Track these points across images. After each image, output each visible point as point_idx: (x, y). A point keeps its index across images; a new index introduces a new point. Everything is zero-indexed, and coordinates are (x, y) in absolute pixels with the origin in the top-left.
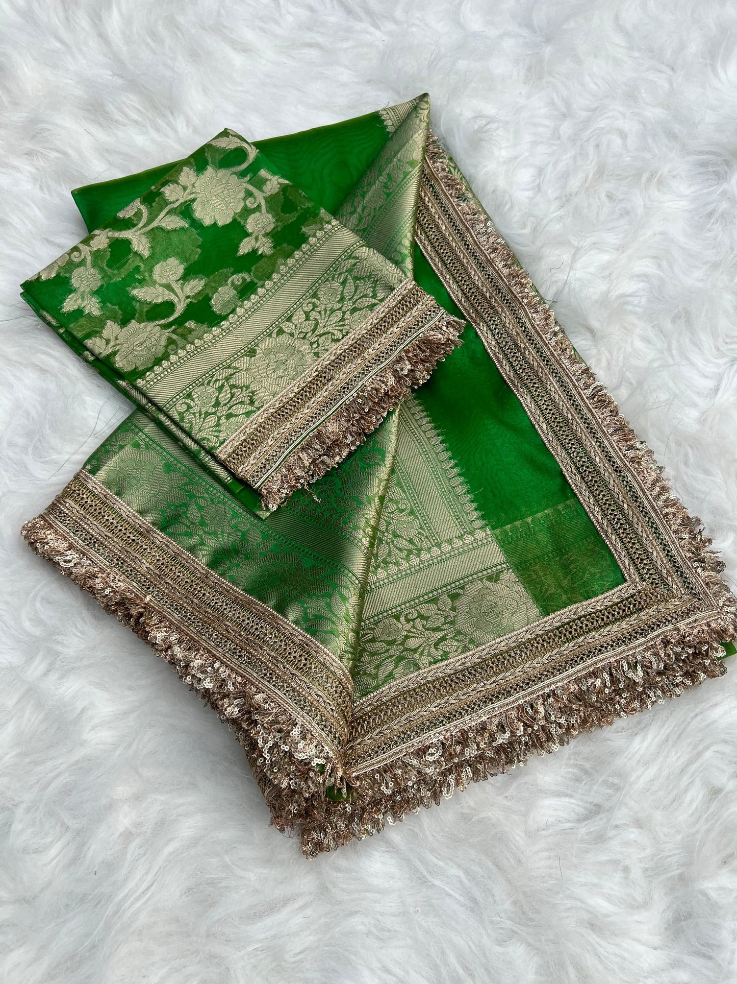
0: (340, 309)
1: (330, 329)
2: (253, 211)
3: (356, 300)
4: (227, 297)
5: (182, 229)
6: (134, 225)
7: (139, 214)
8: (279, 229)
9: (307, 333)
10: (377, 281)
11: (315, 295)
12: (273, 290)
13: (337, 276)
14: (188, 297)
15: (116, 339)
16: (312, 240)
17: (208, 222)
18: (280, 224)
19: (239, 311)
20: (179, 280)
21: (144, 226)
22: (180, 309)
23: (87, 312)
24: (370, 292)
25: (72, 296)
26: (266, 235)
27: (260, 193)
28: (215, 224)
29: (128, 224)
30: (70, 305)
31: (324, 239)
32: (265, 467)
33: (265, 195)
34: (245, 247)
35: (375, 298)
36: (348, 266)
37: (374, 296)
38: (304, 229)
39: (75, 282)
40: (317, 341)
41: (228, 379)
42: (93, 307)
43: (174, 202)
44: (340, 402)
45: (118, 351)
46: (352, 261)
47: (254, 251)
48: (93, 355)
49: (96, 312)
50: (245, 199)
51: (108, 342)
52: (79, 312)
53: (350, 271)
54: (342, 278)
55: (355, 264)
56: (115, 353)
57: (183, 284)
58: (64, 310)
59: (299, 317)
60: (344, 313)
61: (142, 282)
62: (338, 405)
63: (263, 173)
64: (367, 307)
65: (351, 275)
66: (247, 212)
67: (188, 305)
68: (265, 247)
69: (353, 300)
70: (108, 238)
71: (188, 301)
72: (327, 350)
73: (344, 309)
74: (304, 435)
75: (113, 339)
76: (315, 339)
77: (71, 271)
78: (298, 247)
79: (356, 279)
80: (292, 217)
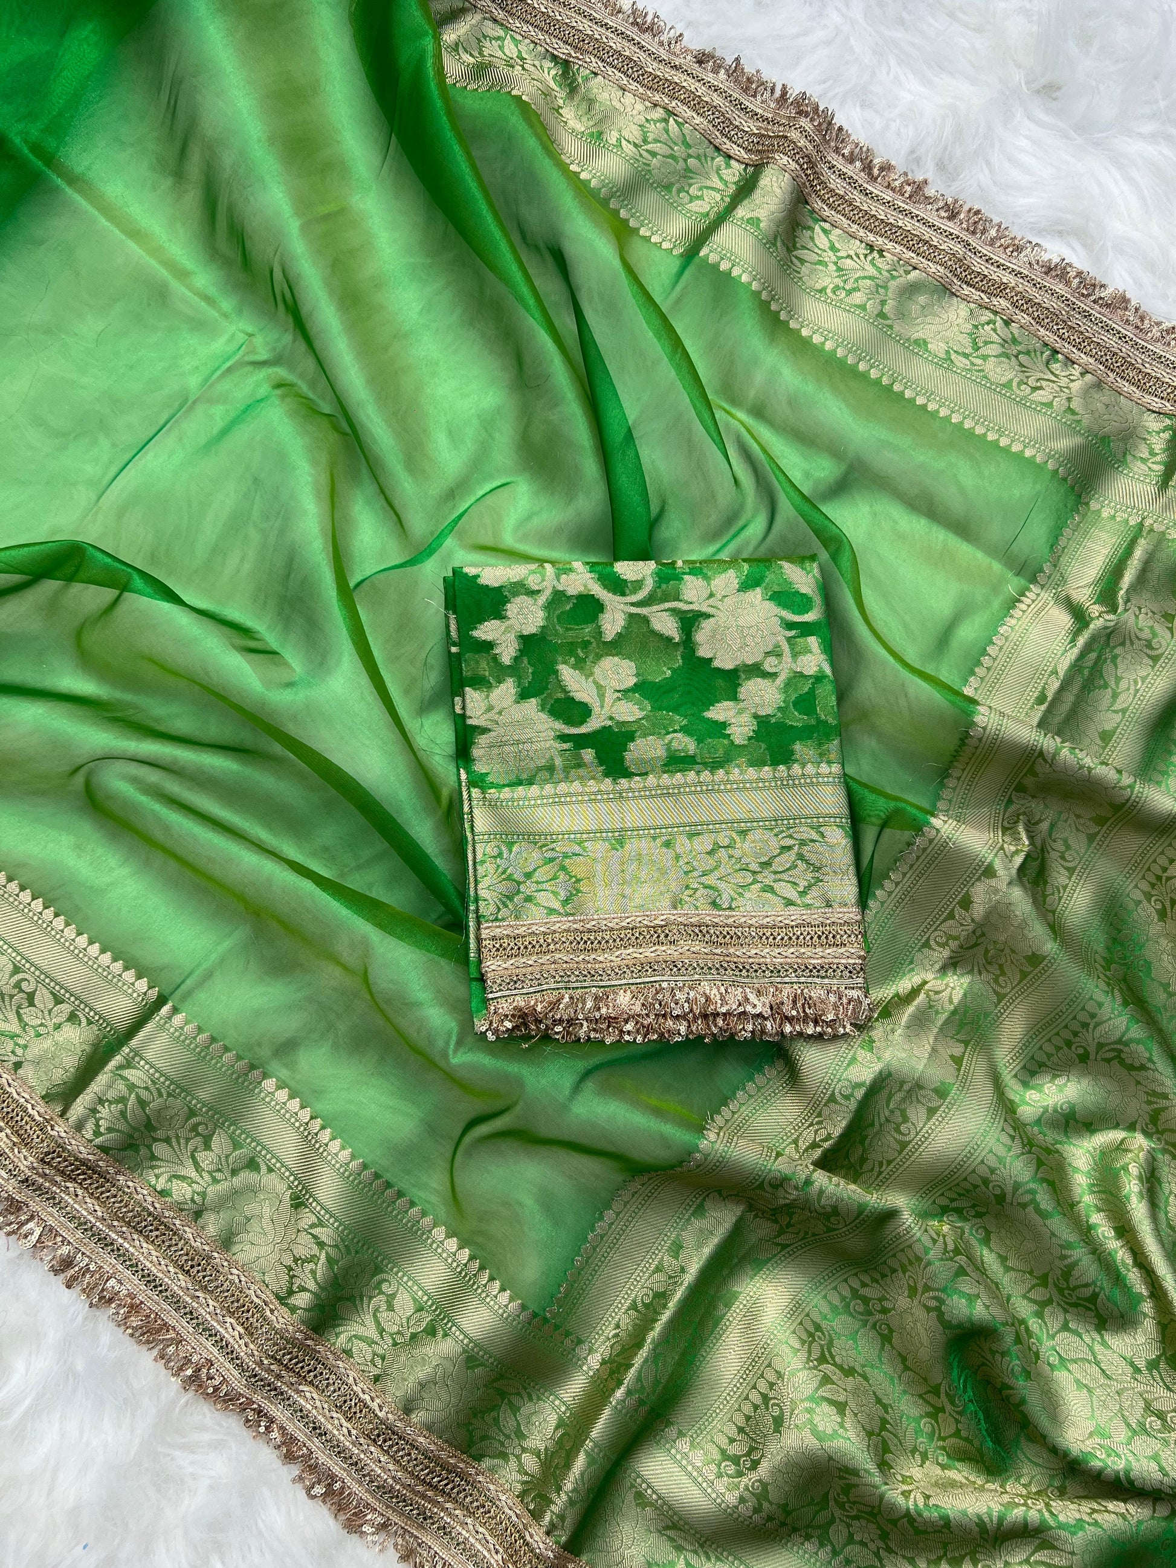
0: (754, 873)
1: (722, 885)
2: (766, 675)
3: (780, 880)
4: (651, 754)
5: (669, 639)
6: (623, 594)
7: (638, 584)
8: (773, 720)
9: (695, 870)
10: (821, 881)
11: (743, 833)
12: (704, 788)
13: (784, 835)
14: (611, 718)
15: (500, 713)
16: (796, 769)
17: (703, 652)
18: (779, 715)
19: (651, 780)
20: (619, 691)
21: (633, 604)
22: (592, 725)
23: (497, 651)
24: (803, 884)
25: (495, 623)
26: (756, 716)
27: (790, 660)
28: (710, 660)
29: (618, 586)
30: (487, 631)
31: (808, 781)
32: (515, 982)
33: (794, 666)
34: (719, 712)
35: (801, 896)
36: (805, 836)
37: (803, 894)
38: (797, 747)
39: (512, 609)
40: (696, 889)
41: (566, 857)
42: (507, 653)
43: (687, 602)
44: (657, 978)
45: (490, 730)
46: (814, 835)
47: (724, 725)
48: (464, 708)
49: (506, 659)
50: (768, 654)
51: (490, 708)
52: (489, 646)
53: (803, 843)
54: (789, 842)
55: (813, 841)
56: (485, 730)
57: (619, 699)
58: (475, 633)
59: (704, 843)
60: (755, 882)
61: (579, 665)
62: (652, 979)
63: (813, 641)
64: (785, 898)
65: (800, 848)
66: (756, 670)
67: (604, 728)
68: (741, 729)
69: (778, 876)
70: (585, 586)
71: (609, 723)
72: (697, 908)
73: (759, 877)
74: (586, 984)
75: (496, 710)
76: (696, 886)
77: (516, 594)
78: (775, 763)
79: (801, 857)
80: (797, 719)
